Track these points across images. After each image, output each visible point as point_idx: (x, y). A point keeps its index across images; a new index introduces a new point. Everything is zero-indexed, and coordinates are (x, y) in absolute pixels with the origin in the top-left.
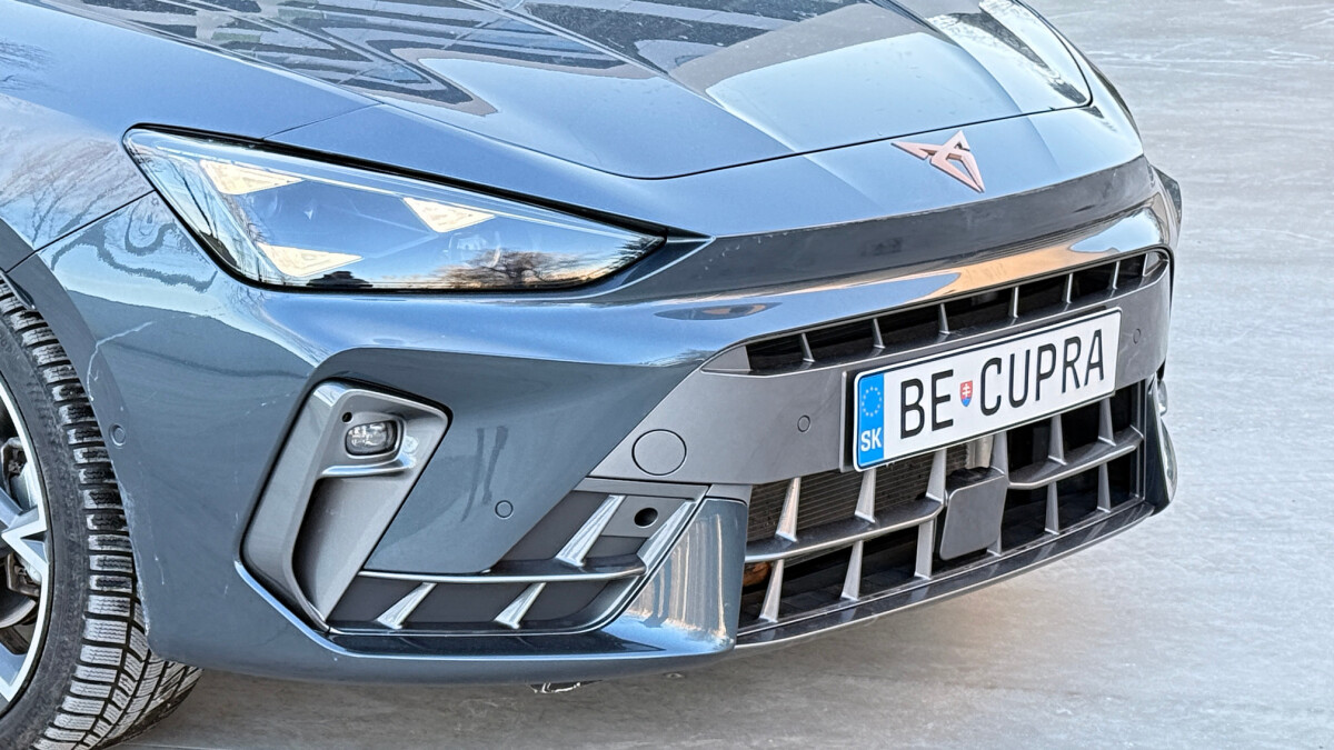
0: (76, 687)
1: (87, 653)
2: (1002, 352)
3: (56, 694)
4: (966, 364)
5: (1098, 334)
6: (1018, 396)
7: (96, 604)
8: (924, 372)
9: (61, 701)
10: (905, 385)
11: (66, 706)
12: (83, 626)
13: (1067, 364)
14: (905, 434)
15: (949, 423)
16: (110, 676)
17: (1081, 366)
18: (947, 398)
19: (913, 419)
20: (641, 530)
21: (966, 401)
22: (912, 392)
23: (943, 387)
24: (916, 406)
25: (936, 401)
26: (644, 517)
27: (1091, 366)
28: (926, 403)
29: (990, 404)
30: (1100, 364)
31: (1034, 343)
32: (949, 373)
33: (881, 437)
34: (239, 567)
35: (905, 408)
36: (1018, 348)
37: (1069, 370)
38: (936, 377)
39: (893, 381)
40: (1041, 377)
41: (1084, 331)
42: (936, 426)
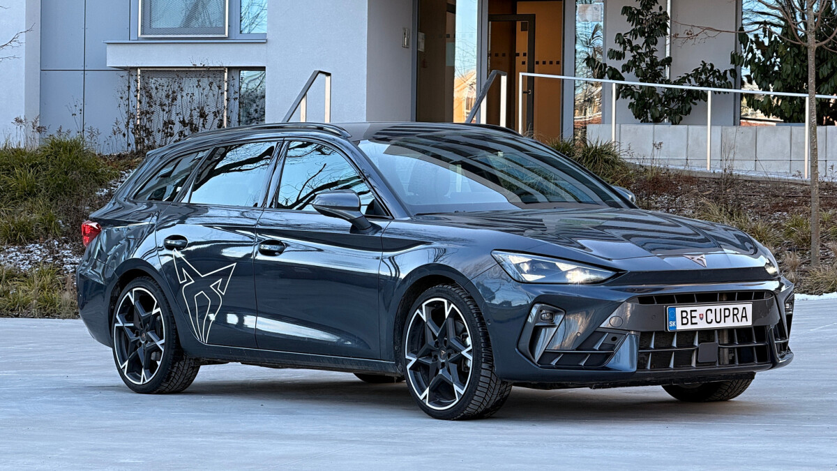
0: (479, 388)
1: (482, 379)
2: (713, 308)
3: (474, 390)
4: (701, 309)
5: (744, 308)
6: (718, 320)
7: (484, 366)
8: (688, 309)
9: (475, 392)
10: (682, 312)
11: (476, 394)
12: (480, 371)
13: (734, 315)
14: (683, 324)
15: (696, 323)
16: (487, 386)
17: (739, 316)
18: (695, 317)
19: (685, 321)
20: (613, 343)
21: (701, 319)
22: (684, 315)
23: (694, 314)
24: (686, 317)
25: (692, 317)
26: (614, 339)
27: (742, 317)
28: (689, 317)
29: (709, 321)
30: (746, 317)
31: (723, 307)
32: (696, 311)
33: (676, 324)
34: (516, 349)
35: (682, 318)
36: (718, 308)
37: (735, 317)
38: (691, 311)
39: (678, 310)
40: (725, 317)
41: (740, 307)
42: (692, 324)
